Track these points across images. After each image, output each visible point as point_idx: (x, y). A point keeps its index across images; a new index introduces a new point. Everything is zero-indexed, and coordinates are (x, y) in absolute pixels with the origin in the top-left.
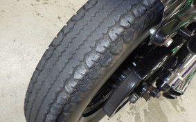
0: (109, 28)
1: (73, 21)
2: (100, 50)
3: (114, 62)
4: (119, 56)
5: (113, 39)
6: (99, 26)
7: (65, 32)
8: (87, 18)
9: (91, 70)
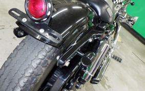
0: (32, 61)
1: (11, 58)
2: (28, 75)
3: (39, 79)
4: (41, 75)
5: (35, 67)
6: (26, 60)
7: (6, 66)
8: (18, 56)
9: (24, 87)
